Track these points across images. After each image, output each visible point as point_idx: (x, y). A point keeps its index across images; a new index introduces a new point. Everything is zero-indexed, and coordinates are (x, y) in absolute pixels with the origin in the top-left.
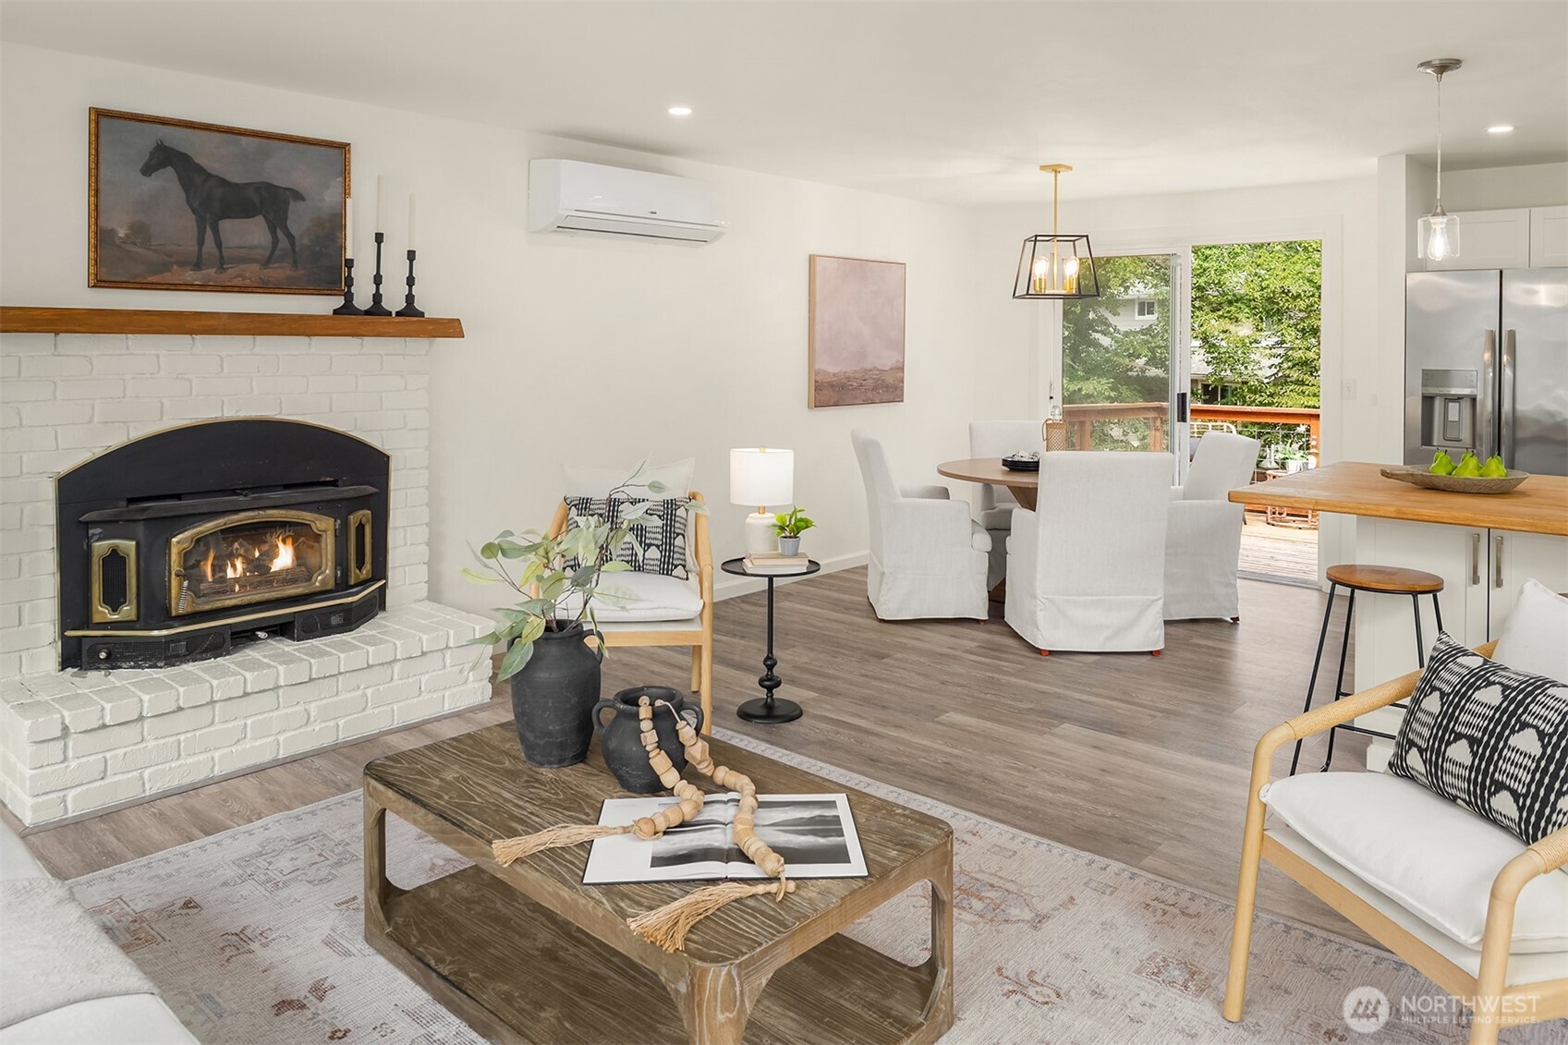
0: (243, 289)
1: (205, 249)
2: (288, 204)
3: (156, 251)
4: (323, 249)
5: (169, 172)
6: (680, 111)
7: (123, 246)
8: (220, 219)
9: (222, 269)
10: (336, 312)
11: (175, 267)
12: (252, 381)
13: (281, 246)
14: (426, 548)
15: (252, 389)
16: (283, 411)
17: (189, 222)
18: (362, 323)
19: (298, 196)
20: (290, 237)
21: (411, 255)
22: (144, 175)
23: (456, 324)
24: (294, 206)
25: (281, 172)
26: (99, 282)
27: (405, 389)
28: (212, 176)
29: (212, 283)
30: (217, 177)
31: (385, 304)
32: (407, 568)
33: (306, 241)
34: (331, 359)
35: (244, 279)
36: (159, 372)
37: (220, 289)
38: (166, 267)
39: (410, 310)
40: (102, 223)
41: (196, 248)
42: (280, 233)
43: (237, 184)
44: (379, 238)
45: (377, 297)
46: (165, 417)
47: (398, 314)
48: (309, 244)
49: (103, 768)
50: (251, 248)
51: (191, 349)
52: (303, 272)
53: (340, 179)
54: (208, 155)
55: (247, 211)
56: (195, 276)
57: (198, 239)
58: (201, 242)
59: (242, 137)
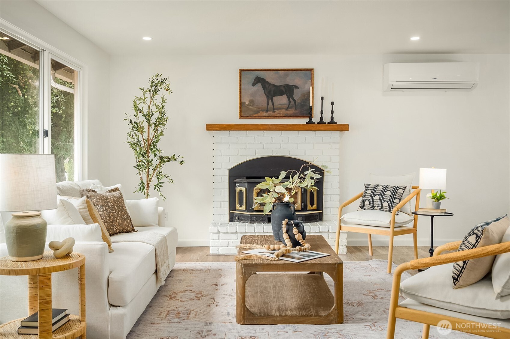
0: (280, 117)
1: (269, 106)
2: (294, 90)
3: (256, 108)
4: (305, 104)
5: (259, 85)
6: (415, 38)
7: (247, 106)
8: (274, 97)
9: (274, 111)
10: (307, 123)
11: (261, 112)
12: (281, 145)
13: (291, 103)
14: (339, 203)
15: (281, 147)
16: (290, 154)
17: (264, 98)
18: (313, 126)
19: (297, 87)
20: (294, 100)
21: (332, 103)
22: (253, 86)
23: (347, 126)
24: (295, 91)
25: (291, 80)
26: (241, 117)
27: (331, 148)
28: (271, 84)
29: (271, 116)
30: (272, 84)
31: (324, 120)
32: (331, 209)
33: (299, 101)
34: (305, 138)
35: (280, 114)
36: (255, 141)
37: (273, 117)
38: (258, 112)
39: (332, 122)
40: (243, 101)
41: (267, 106)
42: (291, 100)
43: (278, 86)
44: (322, 98)
45: (322, 118)
46: (256, 155)
47: (328, 123)
48: (300, 102)
49: (227, 244)
50: (282, 105)
51: (263, 135)
52: (298, 111)
53: (310, 80)
54: (271, 79)
55: (281, 94)
56: (266, 114)
57: (267, 103)
58: (268, 104)
59: (280, 72)
